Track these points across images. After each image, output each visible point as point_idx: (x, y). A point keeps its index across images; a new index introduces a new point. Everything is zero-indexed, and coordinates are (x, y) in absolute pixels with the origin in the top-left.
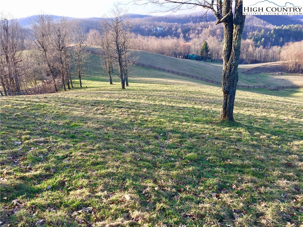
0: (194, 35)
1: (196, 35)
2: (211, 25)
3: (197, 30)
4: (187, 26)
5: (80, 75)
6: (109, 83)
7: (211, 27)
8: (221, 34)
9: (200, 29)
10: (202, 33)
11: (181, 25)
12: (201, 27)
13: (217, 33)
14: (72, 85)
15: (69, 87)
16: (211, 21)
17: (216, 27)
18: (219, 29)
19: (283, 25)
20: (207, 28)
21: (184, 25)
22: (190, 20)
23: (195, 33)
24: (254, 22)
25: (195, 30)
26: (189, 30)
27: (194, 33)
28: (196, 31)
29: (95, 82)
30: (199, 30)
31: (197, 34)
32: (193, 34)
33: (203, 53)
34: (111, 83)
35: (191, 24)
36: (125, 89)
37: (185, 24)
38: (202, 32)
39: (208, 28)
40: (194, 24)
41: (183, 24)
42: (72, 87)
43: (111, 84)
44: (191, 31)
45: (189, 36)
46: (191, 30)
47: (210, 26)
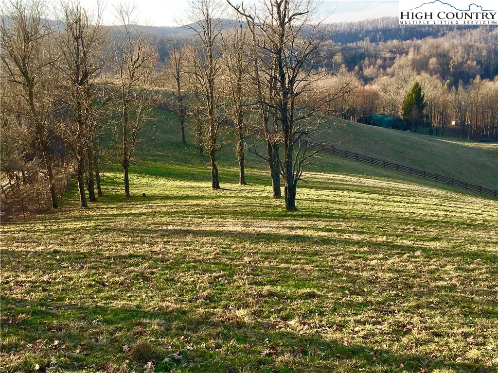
0: (375, 71)
1: (378, 70)
2: (415, 49)
3: (381, 58)
4: (355, 49)
5: (126, 160)
6: (210, 184)
7: (416, 52)
8: (440, 69)
9: (388, 55)
10: (394, 65)
11: (342, 46)
12: (391, 51)
13: (431, 67)
14: (99, 188)
15: (92, 193)
16: (415, 39)
17: (426, 53)
18: (434, 56)
20: (404, 55)
21: (350, 47)
22: (360, 35)
23: (376, 66)
25: (376, 58)
26: (362, 57)
27: (374, 66)
28: (379, 61)
29: (161, 181)
30: (385, 59)
31: (380, 66)
32: (372, 66)
33: (411, 110)
34: (216, 186)
35: (365, 44)
36: (296, 210)
37: (351, 44)
38: (393, 63)
39: (407, 53)
40: (374, 44)
41: (346, 44)
42: (100, 193)
43: (214, 187)
44: (366, 62)
45: (363, 73)
46: (367, 58)
47: (412, 49)
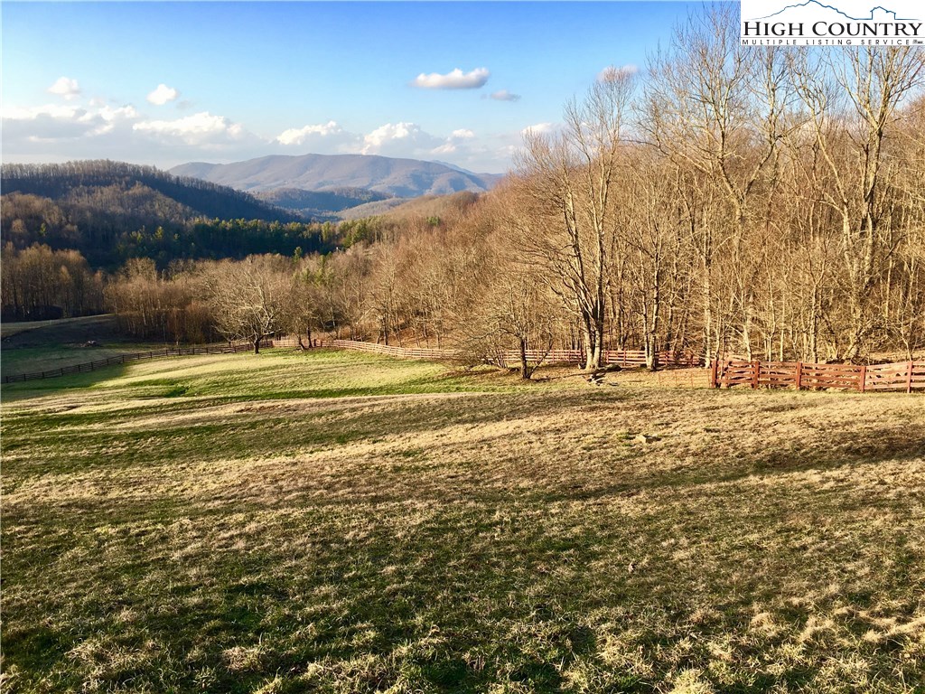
19: (217, 220)
24: (157, 207)
